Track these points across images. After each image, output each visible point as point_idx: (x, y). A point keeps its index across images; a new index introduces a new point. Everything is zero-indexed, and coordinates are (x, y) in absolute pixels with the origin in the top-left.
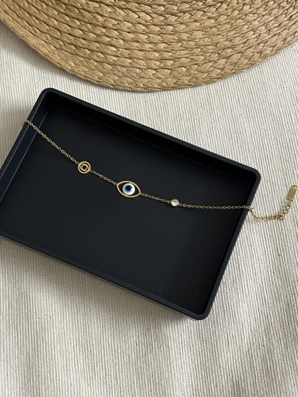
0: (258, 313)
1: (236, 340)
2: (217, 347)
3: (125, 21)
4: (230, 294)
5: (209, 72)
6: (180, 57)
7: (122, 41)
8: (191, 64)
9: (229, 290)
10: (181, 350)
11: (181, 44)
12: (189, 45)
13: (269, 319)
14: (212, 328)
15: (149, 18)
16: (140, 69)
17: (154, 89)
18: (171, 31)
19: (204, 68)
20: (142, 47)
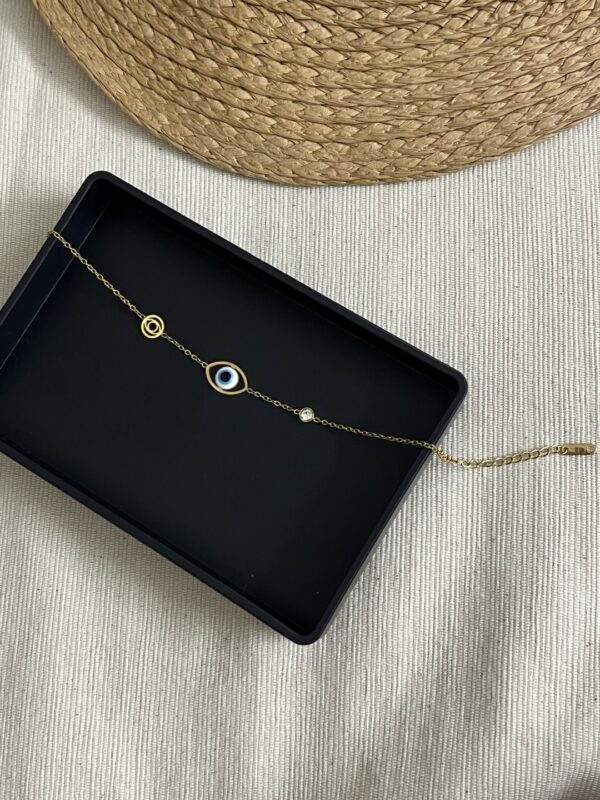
0: (431, 644)
1: (381, 686)
2: (344, 693)
3: (279, 38)
4: (384, 600)
5: (423, 156)
6: (373, 120)
7: (264, 79)
8: (390, 136)
9: (384, 591)
10: (279, 688)
11: (380, 93)
12: (395, 97)
13: (450, 659)
14: (341, 657)
15: (325, 34)
16: (289, 139)
17: (312, 182)
18: (365, 65)
19: (416, 147)
20: (300, 94)
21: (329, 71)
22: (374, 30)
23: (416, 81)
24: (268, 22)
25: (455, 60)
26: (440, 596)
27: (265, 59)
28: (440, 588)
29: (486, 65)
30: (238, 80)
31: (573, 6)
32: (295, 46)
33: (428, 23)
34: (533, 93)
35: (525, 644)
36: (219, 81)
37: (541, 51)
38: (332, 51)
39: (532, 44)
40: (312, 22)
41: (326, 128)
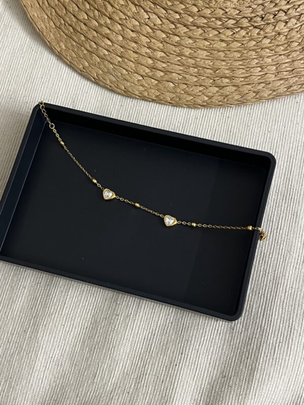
0: (138, 358)
1: (104, 376)
3: (134, 18)
4: (118, 328)
5: (195, 96)
6: (173, 71)
7: (121, 37)
8: (180, 81)
9: (119, 323)
10: (48, 365)
11: (180, 59)
12: (187, 62)
13: (146, 368)
14: (87, 354)
15: (158, 22)
16: (127, 70)
17: (134, 96)
18: (176, 42)
19: (192, 90)
20: (138, 49)
21: (156, 41)
22: (185, 26)
23: (200, 57)
24: (130, 9)
25: (223, 51)
26: (149, 332)
27: (124, 27)
28: (150, 328)
29: (239, 57)
30: (107, 34)
31: (290, 38)
32: (141, 24)
33: (213, 29)
34: (260, 77)
35: (190, 369)
36: (97, 32)
37: (268, 57)
38: (160, 31)
39: (265, 53)
40: (153, 14)
41: (147, 69)
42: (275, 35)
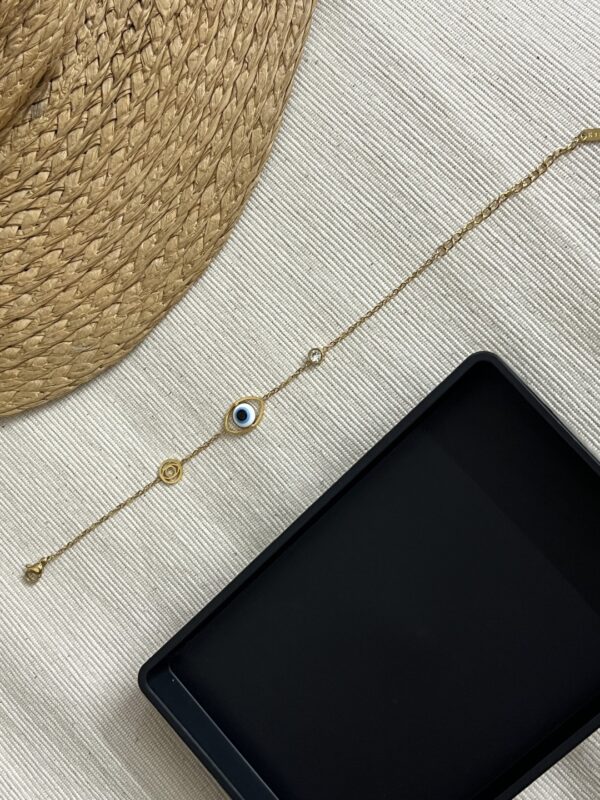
3: (4, 254)
5: (201, 233)
6: (136, 245)
7: (25, 296)
11: (121, 218)
12: (135, 210)
15: (35, 214)
17: (140, 337)
20: (63, 281)
21: (67, 240)
22: (68, 173)
23: (138, 180)
25: (151, 134)
27: (11, 280)
29: (177, 114)
30: (7, 317)
32: (23, 246)
33: (102, 126)
34: (235, 100)
37: (207, 60)
38: (53, 222)
39: (195, 62)
40: (16, 215)
41: (107, 287)
42: (176, 23)
